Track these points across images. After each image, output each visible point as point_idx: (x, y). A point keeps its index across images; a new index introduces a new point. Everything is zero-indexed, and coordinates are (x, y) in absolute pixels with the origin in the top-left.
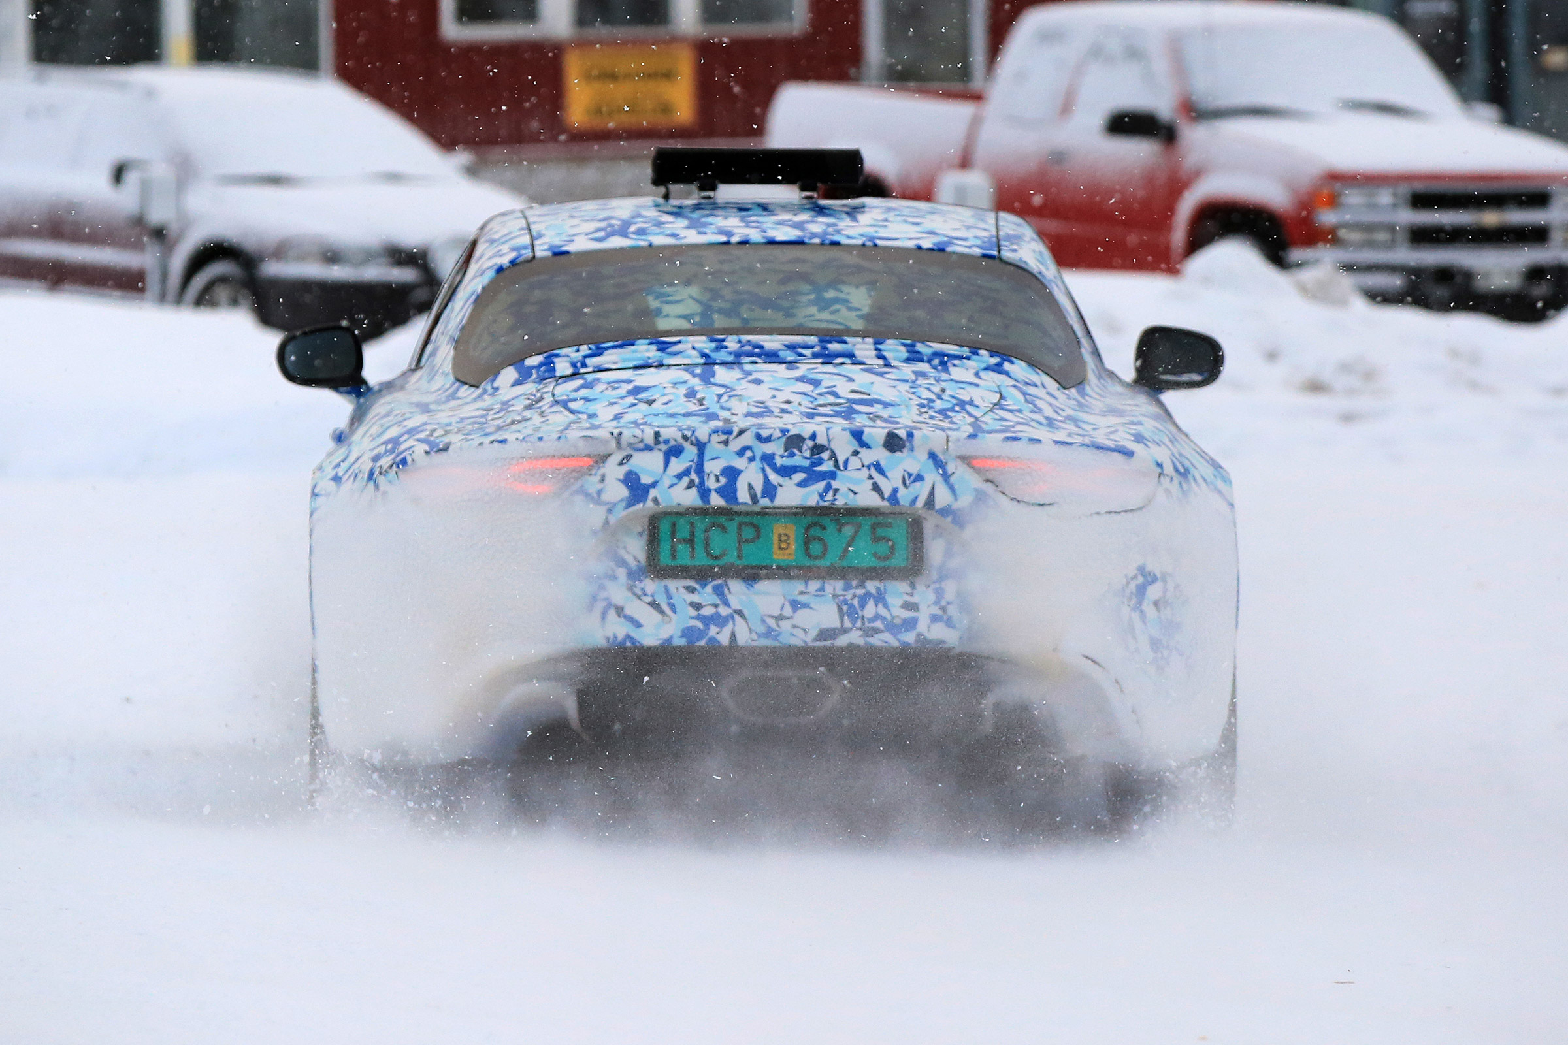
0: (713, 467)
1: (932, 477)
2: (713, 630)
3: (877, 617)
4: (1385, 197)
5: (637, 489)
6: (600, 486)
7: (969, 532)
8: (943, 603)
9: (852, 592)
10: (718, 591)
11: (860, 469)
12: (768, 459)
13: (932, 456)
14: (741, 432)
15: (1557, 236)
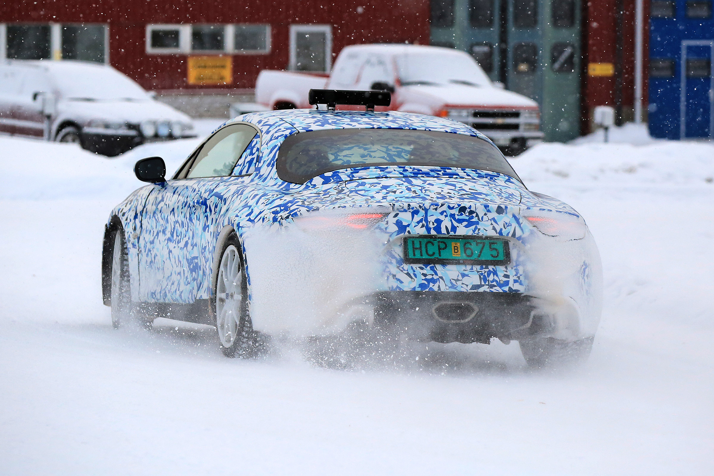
0: (431, 219)
1: (514, 224)
2: (431, 285)
3: (494, 280)
4: (464, 113)
5: (401, 227)
6: (386, 226)
7: (528, 246)
8: (519, 275)
9: (484, 270)
10: (432, 269)
11: (488, 221)
12: (453, 216)
13: (514, 216)
14: (442, 205)
15: (522, 128)
